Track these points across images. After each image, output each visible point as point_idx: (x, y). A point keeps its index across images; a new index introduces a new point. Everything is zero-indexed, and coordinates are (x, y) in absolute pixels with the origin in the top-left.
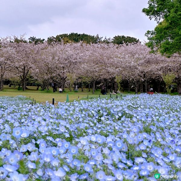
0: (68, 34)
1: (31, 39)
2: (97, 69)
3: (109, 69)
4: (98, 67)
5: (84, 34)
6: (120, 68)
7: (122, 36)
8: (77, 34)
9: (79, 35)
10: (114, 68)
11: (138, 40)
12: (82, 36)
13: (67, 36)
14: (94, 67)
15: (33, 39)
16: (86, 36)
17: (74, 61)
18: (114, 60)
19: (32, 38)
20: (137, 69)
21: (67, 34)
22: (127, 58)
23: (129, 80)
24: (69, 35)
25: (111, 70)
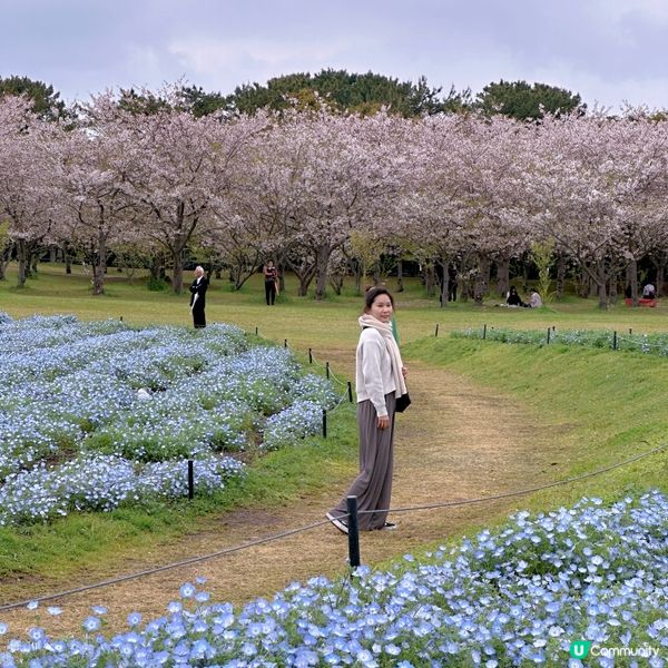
0: (312, 76)
1: (185, 96)
2: (459, 216)
3: (504, 214)
4: (459, 207)
5: (370, 75)
6: (548, 214)
7: (518, 84)
8: (343, 73)
9: (354, 77)
10: (524, 211)
11: (578, 97)
12: (365, 82)
13: (309, 84)
14: (446, 207)
15: (192, 94)
16: (380, 80)
17: (370, 184)
18: (523, 179)
19: (189, 90)
20: (612, 214)
21: (308, 75)
22: (573, 174)
23: (578, 255)
24: (315, 80)
25: (510, 217)
